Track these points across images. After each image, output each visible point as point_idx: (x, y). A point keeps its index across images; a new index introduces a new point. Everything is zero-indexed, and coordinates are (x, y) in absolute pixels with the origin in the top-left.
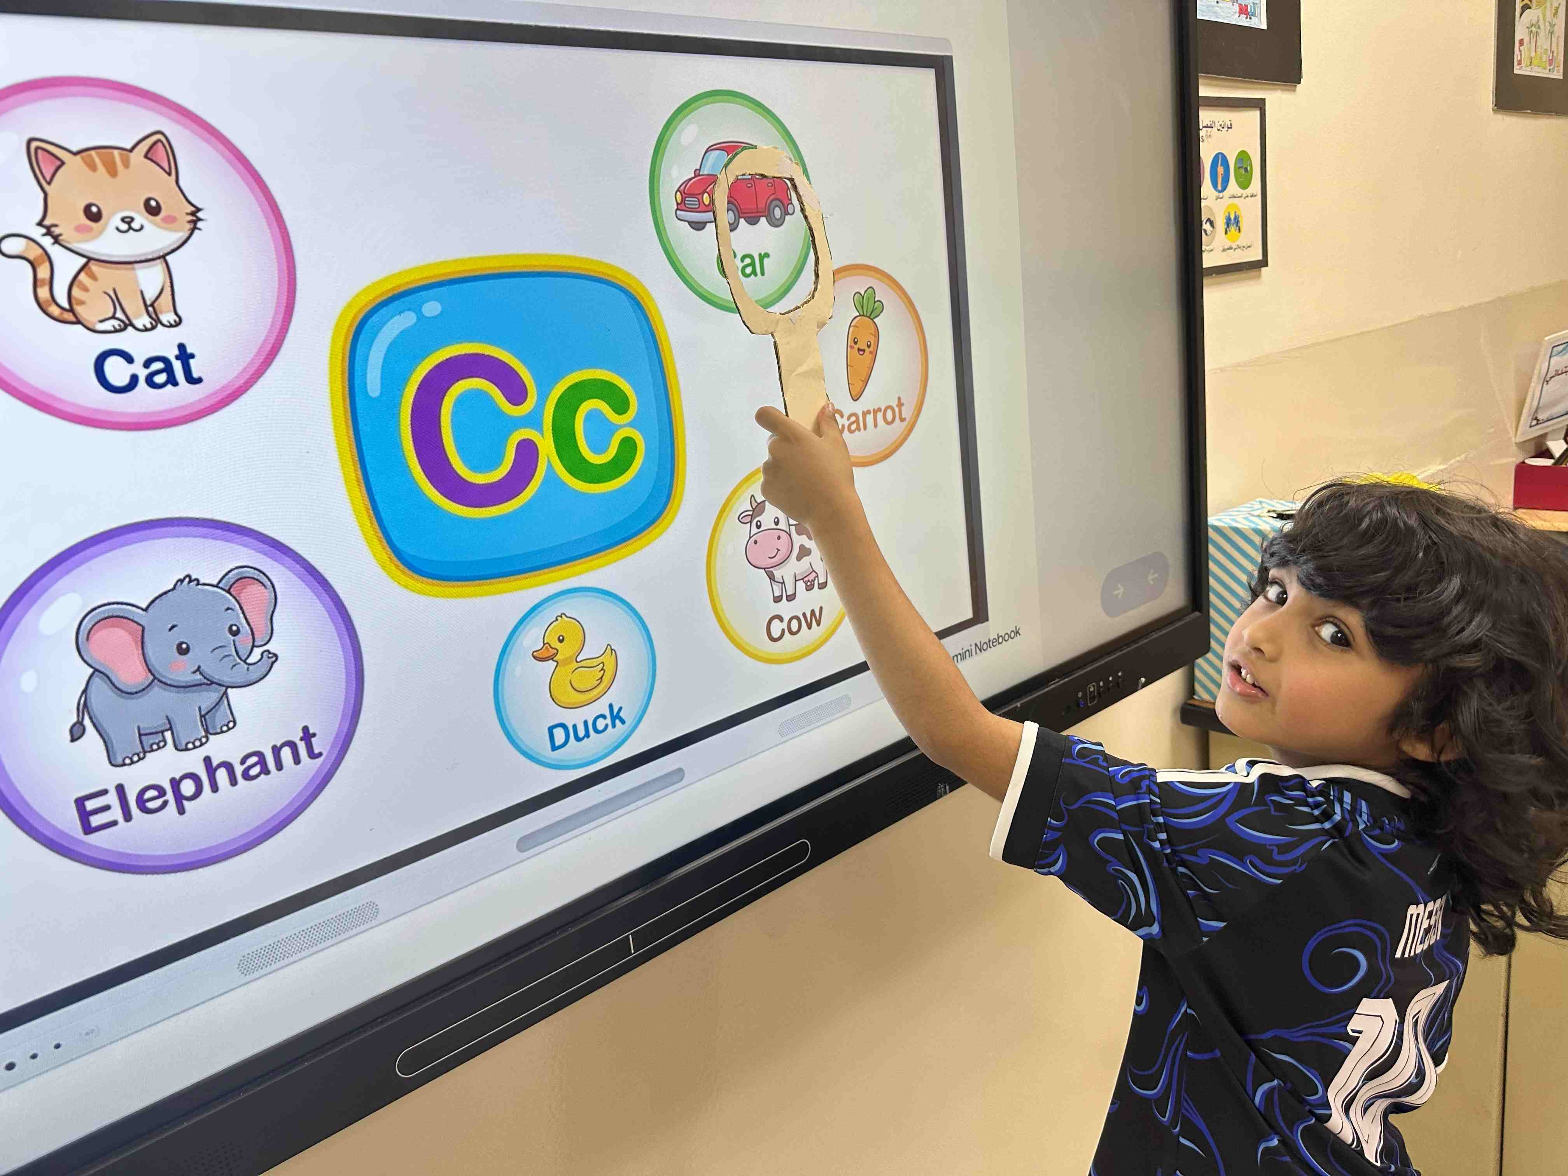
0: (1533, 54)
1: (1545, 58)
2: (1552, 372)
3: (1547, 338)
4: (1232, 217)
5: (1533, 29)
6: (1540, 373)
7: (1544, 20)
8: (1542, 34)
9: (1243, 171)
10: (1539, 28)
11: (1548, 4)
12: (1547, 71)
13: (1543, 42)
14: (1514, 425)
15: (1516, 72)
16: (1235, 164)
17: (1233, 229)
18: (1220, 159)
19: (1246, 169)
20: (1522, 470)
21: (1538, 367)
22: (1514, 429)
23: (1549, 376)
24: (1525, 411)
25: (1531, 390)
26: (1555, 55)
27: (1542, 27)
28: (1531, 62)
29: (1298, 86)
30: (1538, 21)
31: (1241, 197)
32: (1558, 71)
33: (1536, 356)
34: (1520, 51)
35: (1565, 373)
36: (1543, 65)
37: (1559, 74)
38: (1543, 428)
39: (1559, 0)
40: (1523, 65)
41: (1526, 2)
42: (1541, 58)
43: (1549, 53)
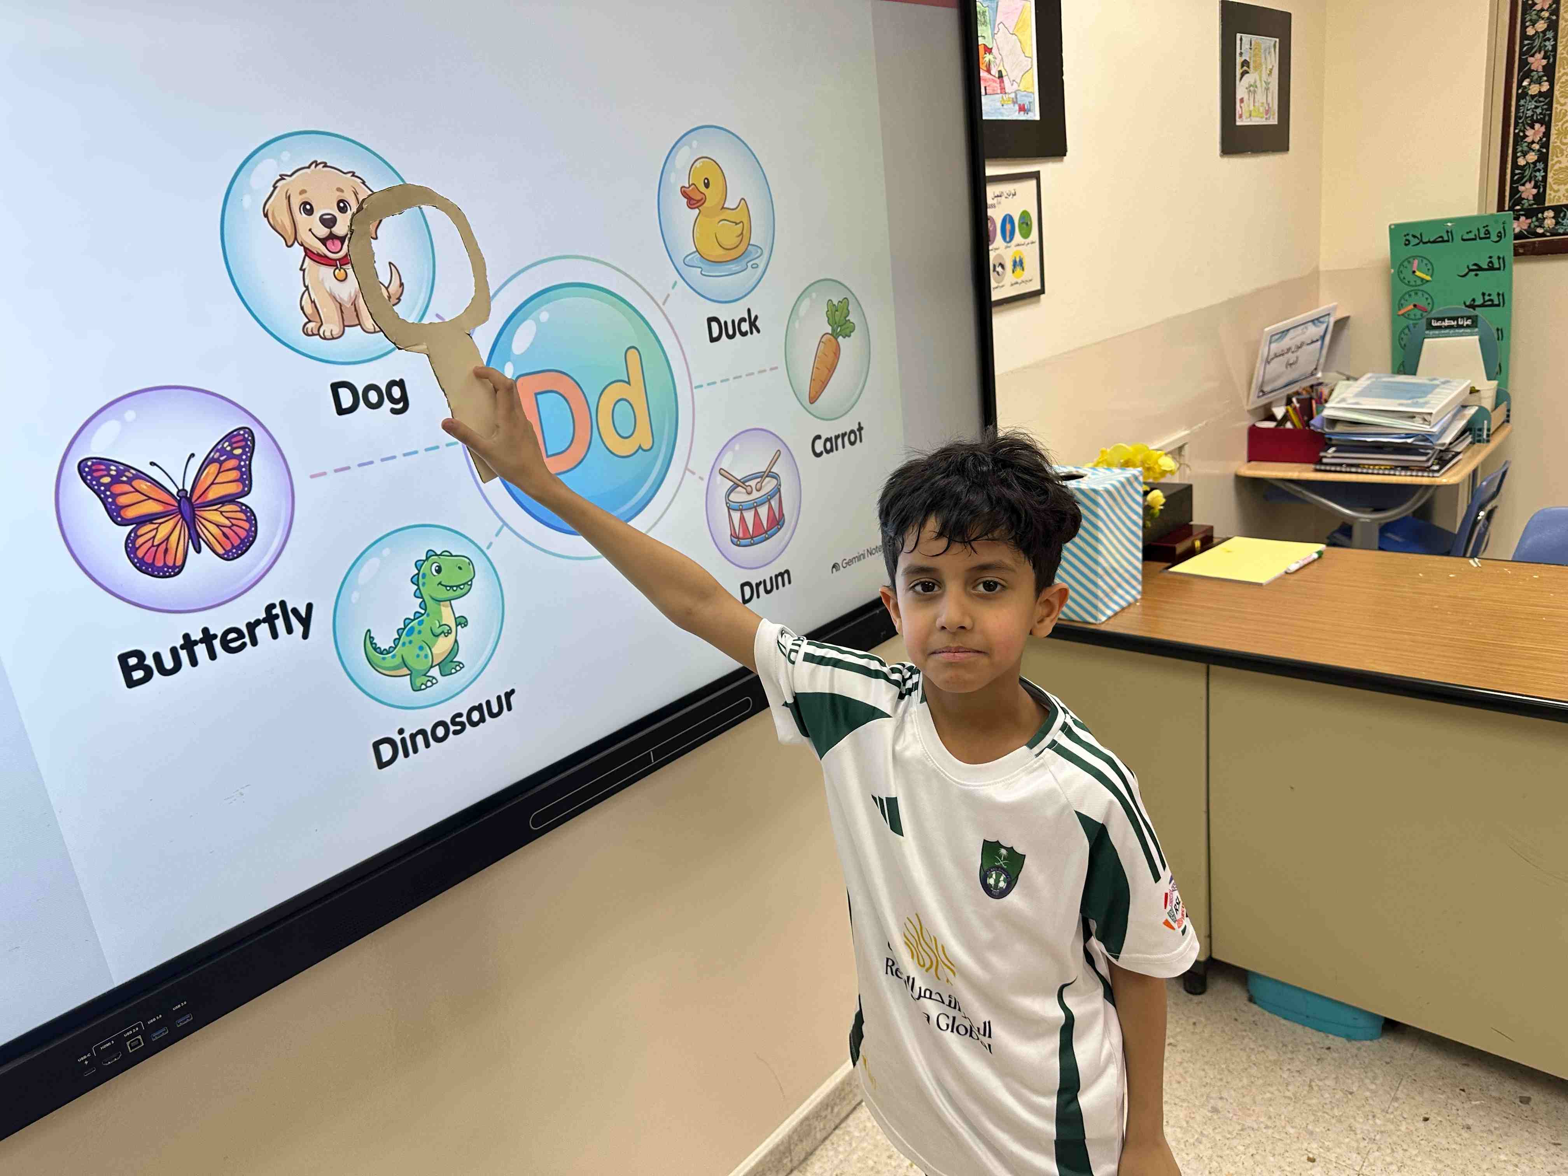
0: (1252, 108)
1: (1261, 109)
2: (1272, 355)
3: (1266, 329)
4: (1018, 260)
5: (1252, 89)
6: (1262, 357)
7: (1261, 80)
8: (1259, 91)
9: (1024, 225)
10: (1256, 87)
11: (1264, 66)
12: (1264, 119)
13: (1260, 97)
14: (1246, 394)
15: (1238, 124)
16: (1019, 221)
17: (1018, 269)
18: (1008, 219)
19: (1027, 224)
20: (1253, 432)
21: (1260, 352)
22: (1246, 399)
23: (1270, 357)
24: (1254, 386)
25: (1256, 369)
26: (1271, 106)
27: (1259, 86)
28: (1250, 115)
29: (1065, 158)
30: (1255, 82)
31: (1023, 245)
32: (1274, 118)
33: (1258, 342)
34: (1241, 107)
35: (1283, 355)
36: (1261, 115)
37: (1274, 121)
38: (1266, 398)
39: (1273, 61)
40: (1244, 117)
41: (1245, 68)
42: (1259, 110)
43: (1265, 105)
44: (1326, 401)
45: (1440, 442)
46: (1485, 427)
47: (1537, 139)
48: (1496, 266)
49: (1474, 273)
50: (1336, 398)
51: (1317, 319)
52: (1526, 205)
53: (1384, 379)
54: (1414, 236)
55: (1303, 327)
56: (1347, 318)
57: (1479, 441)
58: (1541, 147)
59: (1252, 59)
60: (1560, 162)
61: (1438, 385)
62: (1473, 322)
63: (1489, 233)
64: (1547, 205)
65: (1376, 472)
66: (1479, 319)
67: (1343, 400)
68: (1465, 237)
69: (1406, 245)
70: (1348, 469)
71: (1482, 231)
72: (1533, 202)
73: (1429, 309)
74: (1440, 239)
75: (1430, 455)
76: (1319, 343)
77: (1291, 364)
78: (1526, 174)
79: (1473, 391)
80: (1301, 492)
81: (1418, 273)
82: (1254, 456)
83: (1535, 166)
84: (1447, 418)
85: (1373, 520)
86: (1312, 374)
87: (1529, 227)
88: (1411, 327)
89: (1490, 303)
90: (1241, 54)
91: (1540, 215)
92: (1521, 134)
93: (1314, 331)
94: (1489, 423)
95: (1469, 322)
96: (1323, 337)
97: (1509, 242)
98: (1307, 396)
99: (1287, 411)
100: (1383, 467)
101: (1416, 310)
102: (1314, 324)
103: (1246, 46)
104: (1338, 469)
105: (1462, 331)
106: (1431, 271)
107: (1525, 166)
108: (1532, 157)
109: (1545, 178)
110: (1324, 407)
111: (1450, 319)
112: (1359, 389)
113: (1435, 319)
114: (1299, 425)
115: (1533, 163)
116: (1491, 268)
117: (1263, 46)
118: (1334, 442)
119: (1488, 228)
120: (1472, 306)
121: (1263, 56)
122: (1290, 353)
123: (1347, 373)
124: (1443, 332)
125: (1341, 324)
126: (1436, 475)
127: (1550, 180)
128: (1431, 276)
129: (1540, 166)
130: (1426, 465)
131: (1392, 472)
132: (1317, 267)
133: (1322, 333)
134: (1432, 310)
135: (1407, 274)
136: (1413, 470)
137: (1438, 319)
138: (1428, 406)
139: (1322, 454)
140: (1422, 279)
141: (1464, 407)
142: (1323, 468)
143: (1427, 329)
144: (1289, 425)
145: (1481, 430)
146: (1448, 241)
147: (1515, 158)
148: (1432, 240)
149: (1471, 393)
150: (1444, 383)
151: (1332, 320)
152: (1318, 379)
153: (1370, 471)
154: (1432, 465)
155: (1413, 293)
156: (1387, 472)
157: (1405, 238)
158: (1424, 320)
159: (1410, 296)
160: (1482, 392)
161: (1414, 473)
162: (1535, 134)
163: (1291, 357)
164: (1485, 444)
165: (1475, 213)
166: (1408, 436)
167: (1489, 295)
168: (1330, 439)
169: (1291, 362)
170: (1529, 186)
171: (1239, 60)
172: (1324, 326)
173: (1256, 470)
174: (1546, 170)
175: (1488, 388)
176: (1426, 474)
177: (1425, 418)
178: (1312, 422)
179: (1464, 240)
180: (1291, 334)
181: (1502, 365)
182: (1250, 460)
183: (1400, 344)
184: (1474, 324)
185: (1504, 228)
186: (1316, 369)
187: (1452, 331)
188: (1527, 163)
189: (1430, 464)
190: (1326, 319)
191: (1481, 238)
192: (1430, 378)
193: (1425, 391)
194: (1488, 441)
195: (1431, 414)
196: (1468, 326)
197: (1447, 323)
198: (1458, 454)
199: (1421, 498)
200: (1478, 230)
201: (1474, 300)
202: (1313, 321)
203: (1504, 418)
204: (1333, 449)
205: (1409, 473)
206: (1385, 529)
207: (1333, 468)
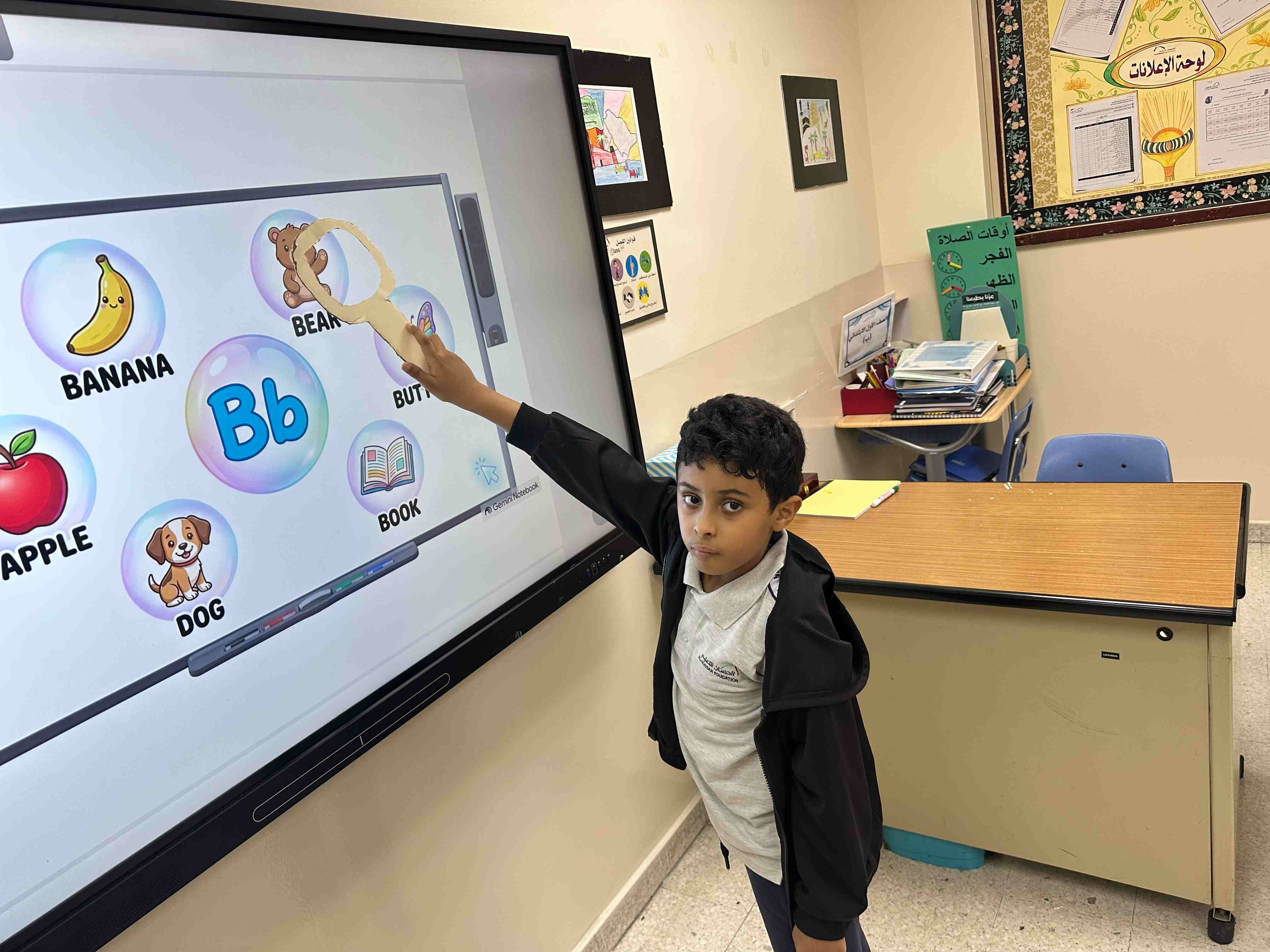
0: (815, 152)
1: (823, 153)
2: (851, 335)
3: (845, 317)
4: (643, 289)
5: (813, 138)
6: (844, 337)
7: (819, 131)
8: (819, 139)
9: (645, 263)
10: (816, 136)
11: (820, 121)
12: (826, 160)
13: (820, 143)
14: (836, 366)
15: (805, 165)
16: (640, 259)
17: (644, 296)
18: (631, 259)
19: (647, 261)
20: (845, 393)
21: (842, 333)
22: (836, 370)
23: (850, 337)
24: (840, 359)
25: (841, 347)
26: (829, 149)
27: (818, 135)
28: (815, 158)
29: (671, 207)
30: (815, 132)
31: (646, 277)
32: (833, 158)
33: (840, 326)
34: (806, 153)
35: (859, 333)
36: (822, 157)
37: (833, 160)
38: (853, 367)
39: (827, 116)
40: (809, 160)
41: (806, 123)
42: (820, 154)
43: (825, 149)
44: (896, 365)
45: (979, 390)
46: (1012, 375)
47: (1022, 161)
48: (1005, 255)
49: (991, 261)
50: (901, 363)
51: (882, 305)
52: (1021, 208)
53: (935, 346)
54: (945, 237)
55: (872, 311)
56: (906, 300)
57: (1009, 385)
58: (1025, 167)
59: (811, 116)
60: (1039, 177)
61: (973, 348)
62: (995, 296)
63: (997, 232)
64: (1035, 208)
65: (936, 417)
66: (999, 294)
67: (907, 364)
68: (980, 236)
69: (941, 244)
70: (916, 417)
71: (992, 230)
72: (1025, 206)
73: (963, 289)
74: (964, 238)
75: (974, 401)
76: (886, 321)
77: (866, 340)
78: (1018, 186)
79: (1000, 348)
80: (884, 436)
81: (951, 264)
82: (848, 410)
83: (1023, 180)
84: (982, 372)
85: (939, 453)
86: (884, 346)
87: (1025, 224)
88: (952, 303)
89: (1004, 282)
90: (802, 113)
91: (1031, 216)
92: (1011, 158)
93: (881, 314)
94: (1014, 372)
95: (992, 297)
96: (888, 318)
97: (1012, 237)
98: (883, 362)
99: (867, 376)
100: (941, 413)
101: (954, 291)
102: (880, 309)
103: (805, 107)
104: (909, 417)
105: (988, 303)
106: (960, 261)
107: (1016, 180)
108: (1020, 174)
109: (1031, 188)
110: (894, 371)
111: (978, 295)
112: (918, 355)
113: (968, 296)
114: (877, 386)
115: (1021, 178)
116: (1002, 257)
117: (818, 106)
118: (904, 397)
119: (996, 228)
120: (993, 285)
121: (819, 113)
122: (865, 332)
123: (910, 341)
124: (975, 305)
125: (902, 305)
126: (979, 416)
127: (1034, 190)
128: (961, 265)
129: (1027, 180)
130: (972, 408)
131: (948, 416)
132: (880, 263)
133: (887, 315)
134: (965, 291)
135: (944, 265)
136: (963, 413)
137: (970, 296)
138: (967, 364)
139: (896, 407)
140: (955, 268)
141: (995, 361)
142: (898, 417)
143: (964, 304)
144: (870, 386)
145: (1009, 377)
146: (969, 239)
147: (1009, 176)
148: (958, 239)
149: (999, 350)
150: (978, 345)
151: (893, 304)
152: (889, 348)
153: (932, 417)
154: (976, 408)
155: (950, 279)
156: (944, 416)
157: (939, 239)
158: (961, 297)
159: (948, 280)
160: (1007, 348)
161: (964, 416)
162: (1020, 157)
163: (866, 334)
164: (1014, 387)
165: (986, 218)
166: (957, 388)
167: (1004, 276)
168: (901, 395)
169: (866, 338)
170: (1021, 194)
171: (800, 119)
172: (888, 309)
173: (851, 422)
174: (1031, 183)
175: (1011, 344)
176: (972, 416)
177: (967, 373)
178: (886, 383)
179: (980, 238)
180: (864, 318)
181: (1019, 327)
182: (844, 415)
183: (947, 317)
184: (996, 298)
185: (1006, 227)
186: (886, 341)
187: (981, 304)
188: (1018, 178)
189: (974, 407)
190: (889, 304)
191: (992, 236)
192: (968, 341)
193: (964, 352)
194: (1016, 385)
195: (970, 370)
196: (992, 300)
197: (976, 299)
198: (994, 397)
199: (972, 432)
200: (989, 229)
201: (993, 281)
202: (879, 306)
203: (1026, 365)
204: (904, 402)
205: (960, 416)
206: (949, 458)
207: (905, 417)
